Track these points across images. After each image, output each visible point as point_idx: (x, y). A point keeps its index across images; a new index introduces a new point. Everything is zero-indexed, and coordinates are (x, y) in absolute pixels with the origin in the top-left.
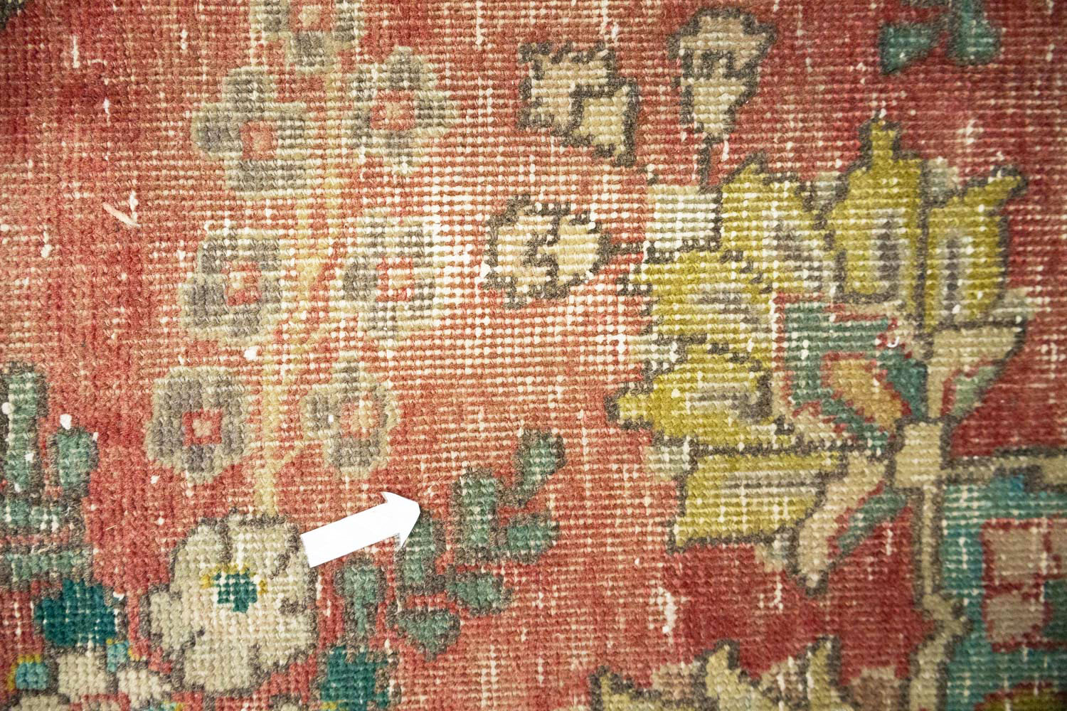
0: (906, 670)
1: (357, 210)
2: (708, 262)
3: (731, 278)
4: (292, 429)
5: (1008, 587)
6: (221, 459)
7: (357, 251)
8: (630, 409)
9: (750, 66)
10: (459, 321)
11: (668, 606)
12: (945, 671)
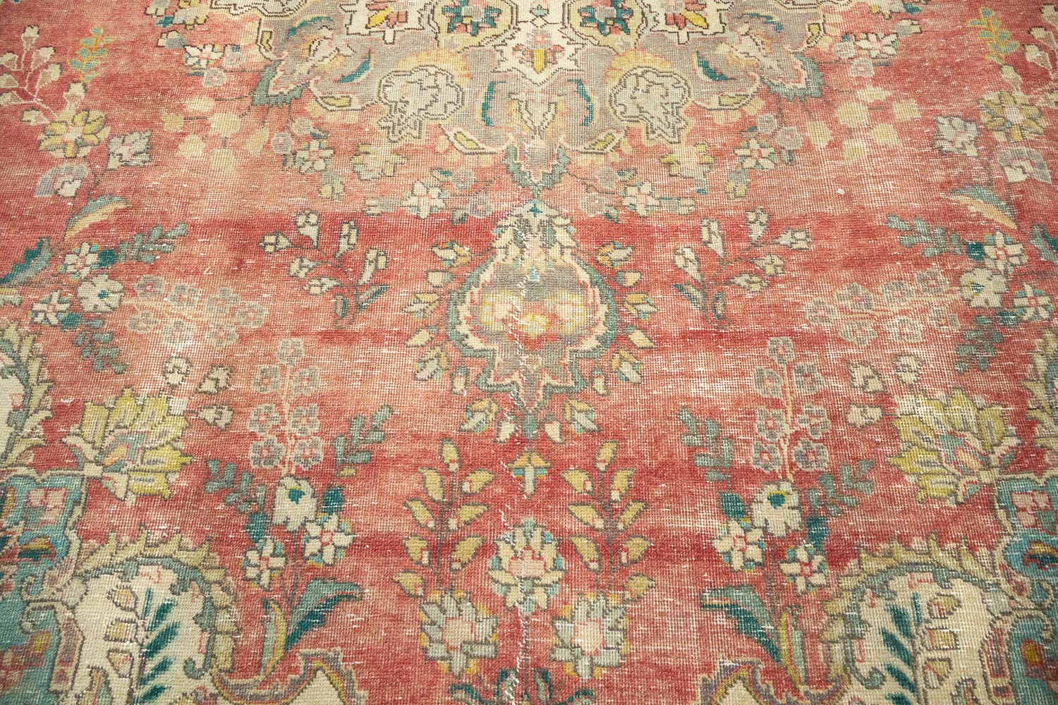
0: (30, 466)
1: (198, 325)
2: (163, 413)
3: (158, 418)
4: (143, 308)
5: (46, 495)
6: (139, 292)
7: (186, 324)
8: (128, 391)
9: (216, 425)
10: (163, 349)
11: (68, 401)
12: (26, 477)
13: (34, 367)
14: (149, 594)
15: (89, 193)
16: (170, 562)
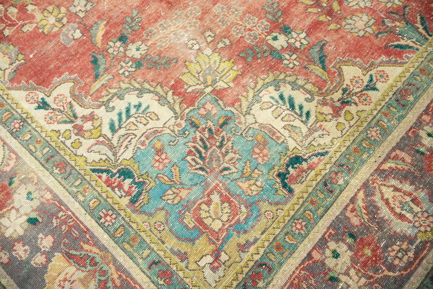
0: (187, 107)
1: (181, 29)
2: (207, 58)
3: (207, 60)
4: (157, 40)
5: (205, 108)
6: (149, 38)
7: (177, 32)
8: (187, 63)
9: (227, 45)
10: (180, 44)
11: (173, 82)
12: (191, 111)
13: (146, 86)
14: (272, 98)
15: (86, 29)
16: (266, 86)
